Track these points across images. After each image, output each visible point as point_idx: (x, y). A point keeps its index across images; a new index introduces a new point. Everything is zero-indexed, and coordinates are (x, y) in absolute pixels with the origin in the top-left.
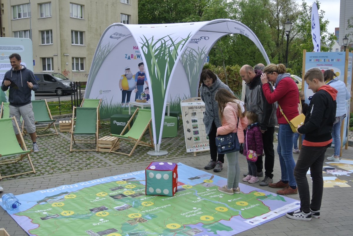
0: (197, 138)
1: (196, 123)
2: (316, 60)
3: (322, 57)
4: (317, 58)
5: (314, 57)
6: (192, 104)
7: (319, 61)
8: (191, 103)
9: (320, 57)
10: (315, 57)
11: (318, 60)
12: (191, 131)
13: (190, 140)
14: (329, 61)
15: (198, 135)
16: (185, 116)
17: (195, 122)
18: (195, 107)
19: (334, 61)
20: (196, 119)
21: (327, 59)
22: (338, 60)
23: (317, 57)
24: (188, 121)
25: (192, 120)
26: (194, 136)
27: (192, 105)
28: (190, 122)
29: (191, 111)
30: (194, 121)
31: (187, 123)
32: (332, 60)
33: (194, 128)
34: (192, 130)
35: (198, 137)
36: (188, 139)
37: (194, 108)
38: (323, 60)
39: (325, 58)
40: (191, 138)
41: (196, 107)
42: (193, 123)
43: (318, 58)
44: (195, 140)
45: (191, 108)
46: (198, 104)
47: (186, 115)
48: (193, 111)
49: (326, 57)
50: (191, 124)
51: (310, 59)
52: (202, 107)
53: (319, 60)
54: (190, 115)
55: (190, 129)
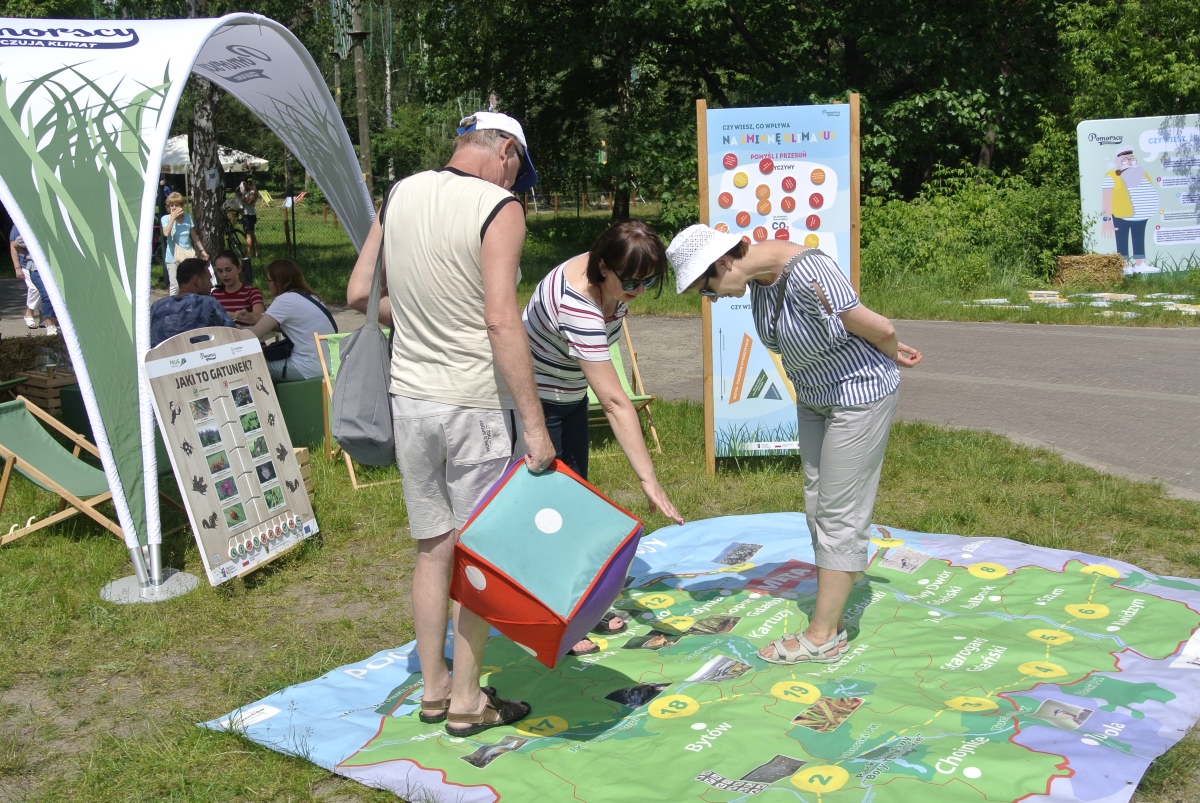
0: (236, 510)
1: (218, 444)
2: (748, 138)
3: (768, 126)
4: (750, 132)
5: (737, 127)
6: (184, 361)
7: (757, 142)
8: (180, 357)
9: (762, 126)
10: (743, 127)
11: (753, 138)
12: (206, 486)
13: (213, 526)
14: (793, 141)
15: (235, 496)
16: (173, 422)
17: (214, 442)
18: (198, 374)
19: (813, 138)
20: (213, 428)
21: (785, 133)
22: (827, 136)
23: (749, 127)
24: (186, 444)
25: (201, 435)
26: (222, 507)
27: (185, 367)
28: (196, 443)
29: (187, 397)
30: (210, 438)
31: (185, 453)
32: (806, 136)
33: (216, 468)
34: (212, 480)
35: (236, 506)
36: (205, 522)
37: (196, 378)
38: (774, 137)
39: (780, 130)
40: (214, 516)
41: (203, 375)
42: (208, 447)
43: (755, 132)
44: (230, 525)
45: (185, 381)
46: (208, 358)
47: (174, 415)
48: (196, 391)
49: (784, 125)
50: (202, 451)
51: (726, 133)
52: (223, 368)
53: (757, 136)
54: (188, 412)
55: (201, 479)
